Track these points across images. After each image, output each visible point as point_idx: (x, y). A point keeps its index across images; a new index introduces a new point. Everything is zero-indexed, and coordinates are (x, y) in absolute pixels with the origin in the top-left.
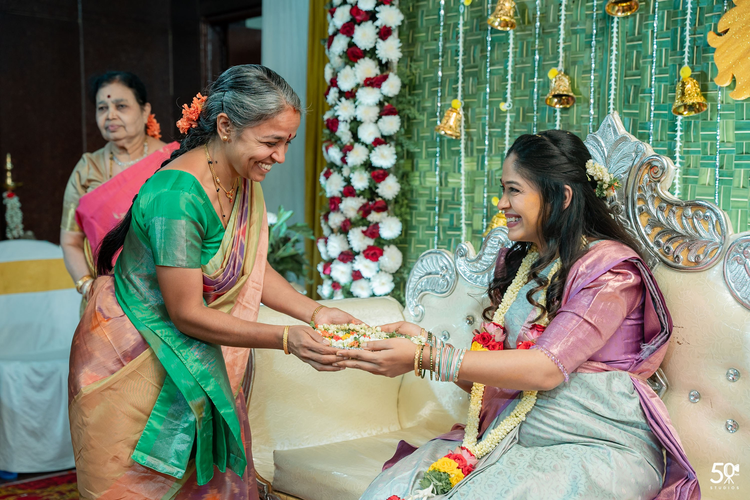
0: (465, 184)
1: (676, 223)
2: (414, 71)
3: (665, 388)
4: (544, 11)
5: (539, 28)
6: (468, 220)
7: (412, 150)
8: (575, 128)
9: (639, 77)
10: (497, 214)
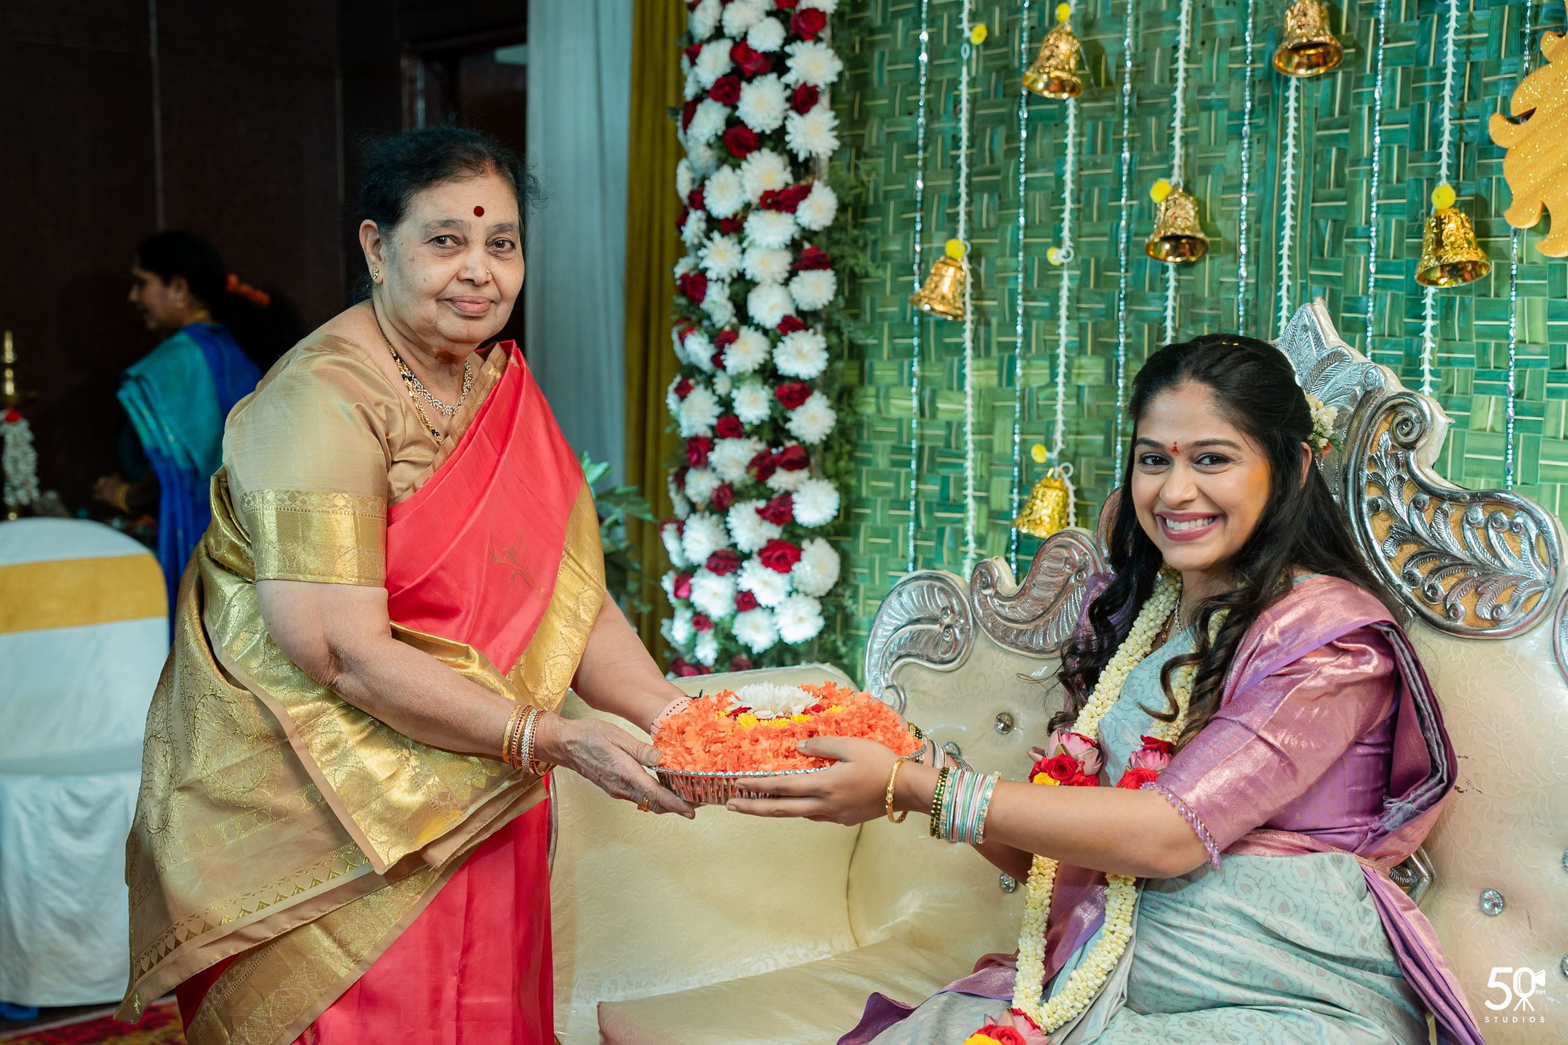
0: (973, 415)
1: (1449, 537)
2: (865, 178)
3: (1426, 881)
4: (1140, 59)
5: (1130, 95)
6: (980, 491)
7: (860, 342)
8: (1206, 306)
9: (1344, 203)
10: (1044, 481)
